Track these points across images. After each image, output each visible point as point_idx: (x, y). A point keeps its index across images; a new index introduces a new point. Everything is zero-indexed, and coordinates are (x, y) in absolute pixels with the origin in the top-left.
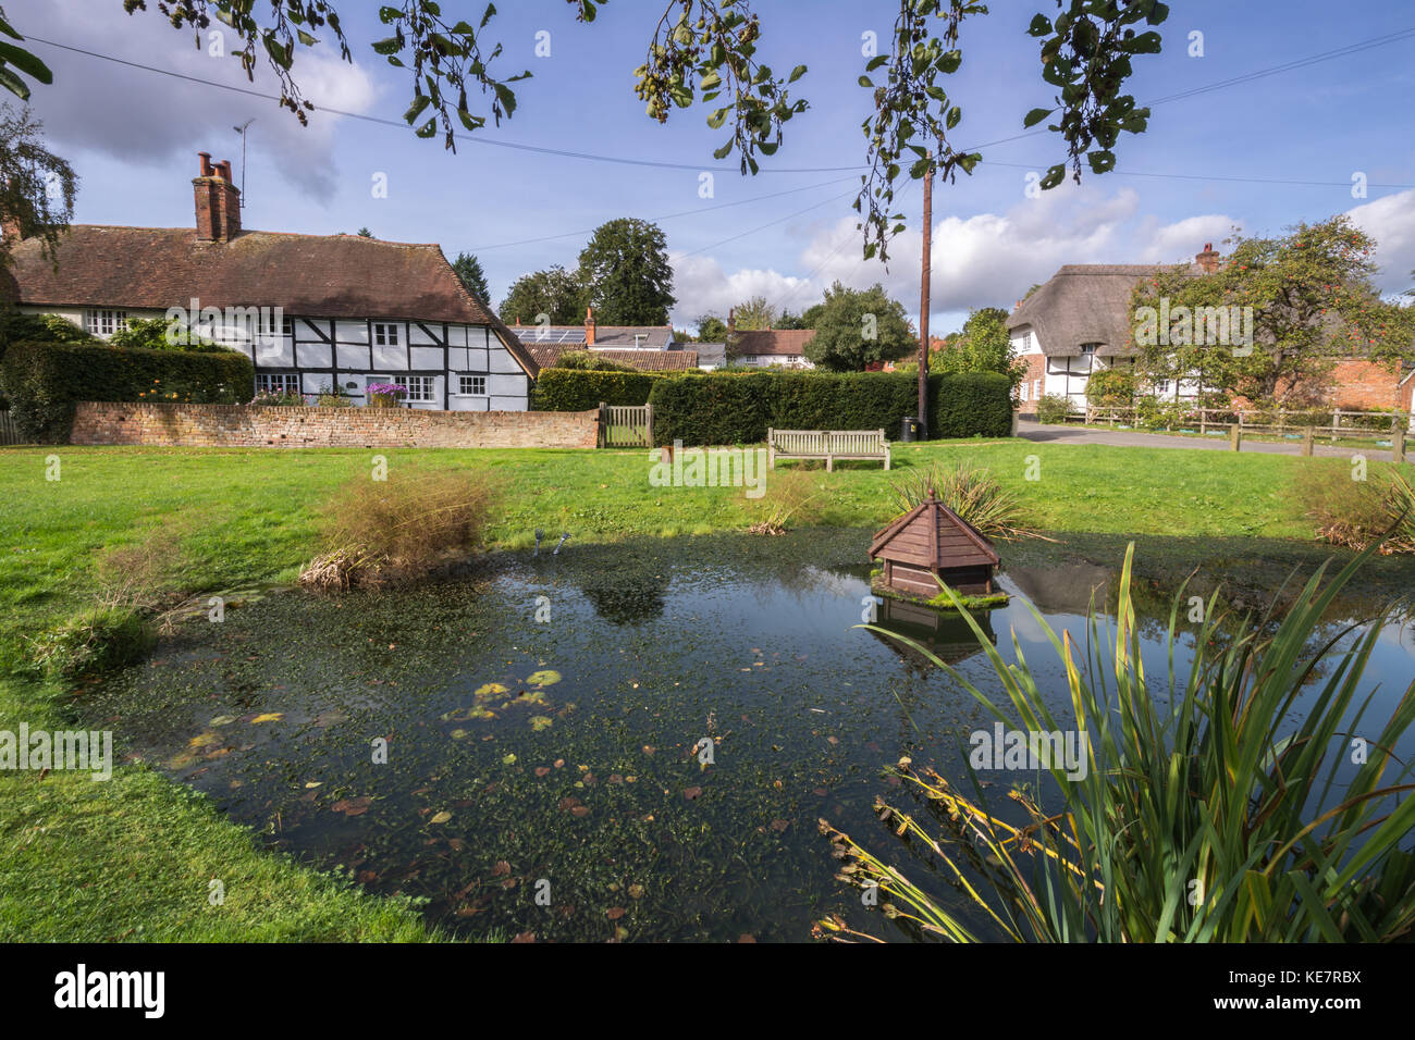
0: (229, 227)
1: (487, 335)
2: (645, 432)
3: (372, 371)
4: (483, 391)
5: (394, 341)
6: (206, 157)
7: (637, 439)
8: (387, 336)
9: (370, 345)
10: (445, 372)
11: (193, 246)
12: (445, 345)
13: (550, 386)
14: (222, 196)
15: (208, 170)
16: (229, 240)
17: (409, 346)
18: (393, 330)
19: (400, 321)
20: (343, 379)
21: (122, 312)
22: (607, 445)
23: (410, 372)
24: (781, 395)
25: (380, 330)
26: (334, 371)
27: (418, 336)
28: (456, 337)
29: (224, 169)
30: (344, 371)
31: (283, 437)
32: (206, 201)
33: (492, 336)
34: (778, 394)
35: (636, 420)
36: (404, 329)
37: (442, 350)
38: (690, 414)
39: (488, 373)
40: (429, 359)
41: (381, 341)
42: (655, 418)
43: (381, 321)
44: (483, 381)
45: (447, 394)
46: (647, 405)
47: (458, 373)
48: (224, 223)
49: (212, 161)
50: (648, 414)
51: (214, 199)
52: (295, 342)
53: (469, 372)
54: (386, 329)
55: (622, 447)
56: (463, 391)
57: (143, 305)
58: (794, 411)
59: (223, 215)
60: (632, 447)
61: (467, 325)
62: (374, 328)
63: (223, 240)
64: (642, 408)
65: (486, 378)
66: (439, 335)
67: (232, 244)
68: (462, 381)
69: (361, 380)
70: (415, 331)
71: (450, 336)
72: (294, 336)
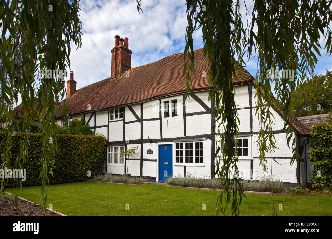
3: (162, 140)
4: (246, 154)
5: (174, 114)
9: (160, 119)
10: (212, 136)
12: (212, 111)
17: (185, 115)
19: (179, 95)
20: (146, 146)
23: (186, 137)
26: (141, 141)
27: (192, 106)
30: (146, 141)
36: (182, 101)
37: (210, 115)
39: (251, 133)
40: (199, 125)
41: (167, 114)
43: (166, 98)
52: (125, 123)
65: (249, 139)
66: (208, 103)
69: (155, 148)
70: (190, 101)
72: (124, 120)
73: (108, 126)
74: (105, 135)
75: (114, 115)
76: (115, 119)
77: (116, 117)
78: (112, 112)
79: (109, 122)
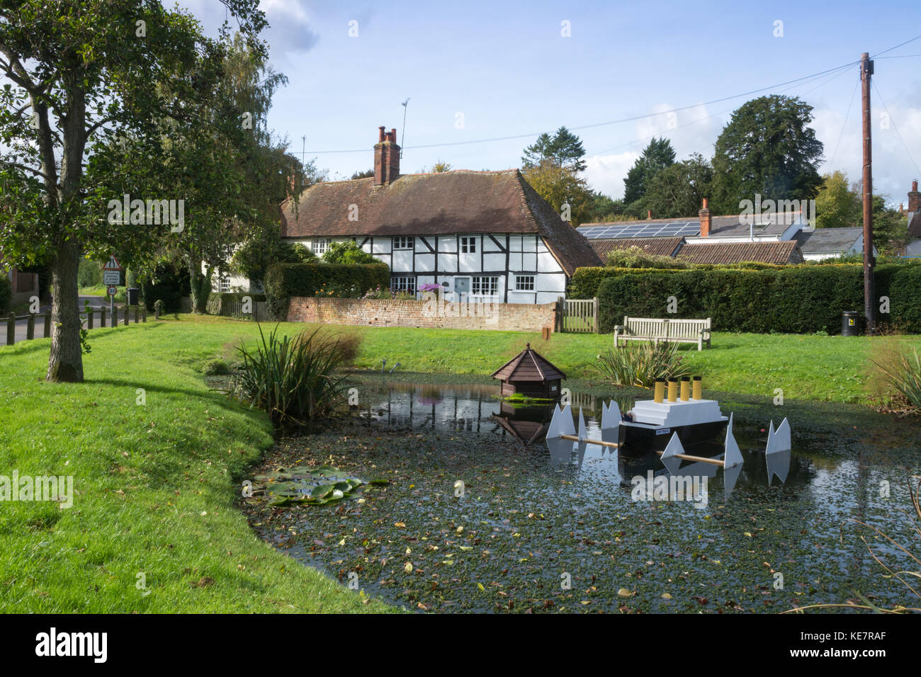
0: (391, 174)
1: (537, 240)
2: (593, 321)
3: (459, 273)
4: (532, 288)
5: (473, 250)
6: (382, 129)
7: (586, 327)
8: (469, 246)
9: (457, 253)
10: (506, 273)
11: (371, 190)
12: (506, 251)
13: (581, 283)
14: (388, 153)
15: (383, 137)
16: (390, 184)
17: (483, 253)
18: (473, 241)
19: (477, 234)
20: (441, 279)
21: (329, 238)
22: (563, 331)
23: (483, 273)
24: (712, 289)
25: (465, 242)
26: (436, 273)
27: (489, 245)
28: (515, 245)
29: (392, 136)
30: (441, 274)
31: (376, 319)
32: (380, 158)
33: (540, 242)
34: (709, 289)
35: (586, 312)
36: (480, 240)
37: (505, 255)
38: (626, 306)
39: (536, 273)
40: (495, 263)
41: (465, 250)
42: (600, 309)
43: (465, 235)
44: (532, 279)
45: (507, 290)
46: (595, 298)
47: (515, 273)
48: (388, 172)
49: (386, 131)
50: (595, 306)
51: (384, 155)
52: (414, 253)
53: (523, 272)
54: (468, 241)
55: (574, 332)
56: (518, 288)
57: (339, 233)
58: (724, 304)
59: (388, 167)
60: (582, 332)
61: (523, 234)
62: (461, 240)
63: (386, 184)
64: (591, 301)
65: (535, 276)
66: (503, 243)
67: (391, 186)
68: (518, 278)
69: (451, 280)
70: (487, 241)
71: (511, 243)
72: (414, 249)
73: (391, 254)
74: (389, 264)
75: (400, 243)
76: (401, 248)
77: (403, 245)
78: (397, 240)
79: (392, 250)
